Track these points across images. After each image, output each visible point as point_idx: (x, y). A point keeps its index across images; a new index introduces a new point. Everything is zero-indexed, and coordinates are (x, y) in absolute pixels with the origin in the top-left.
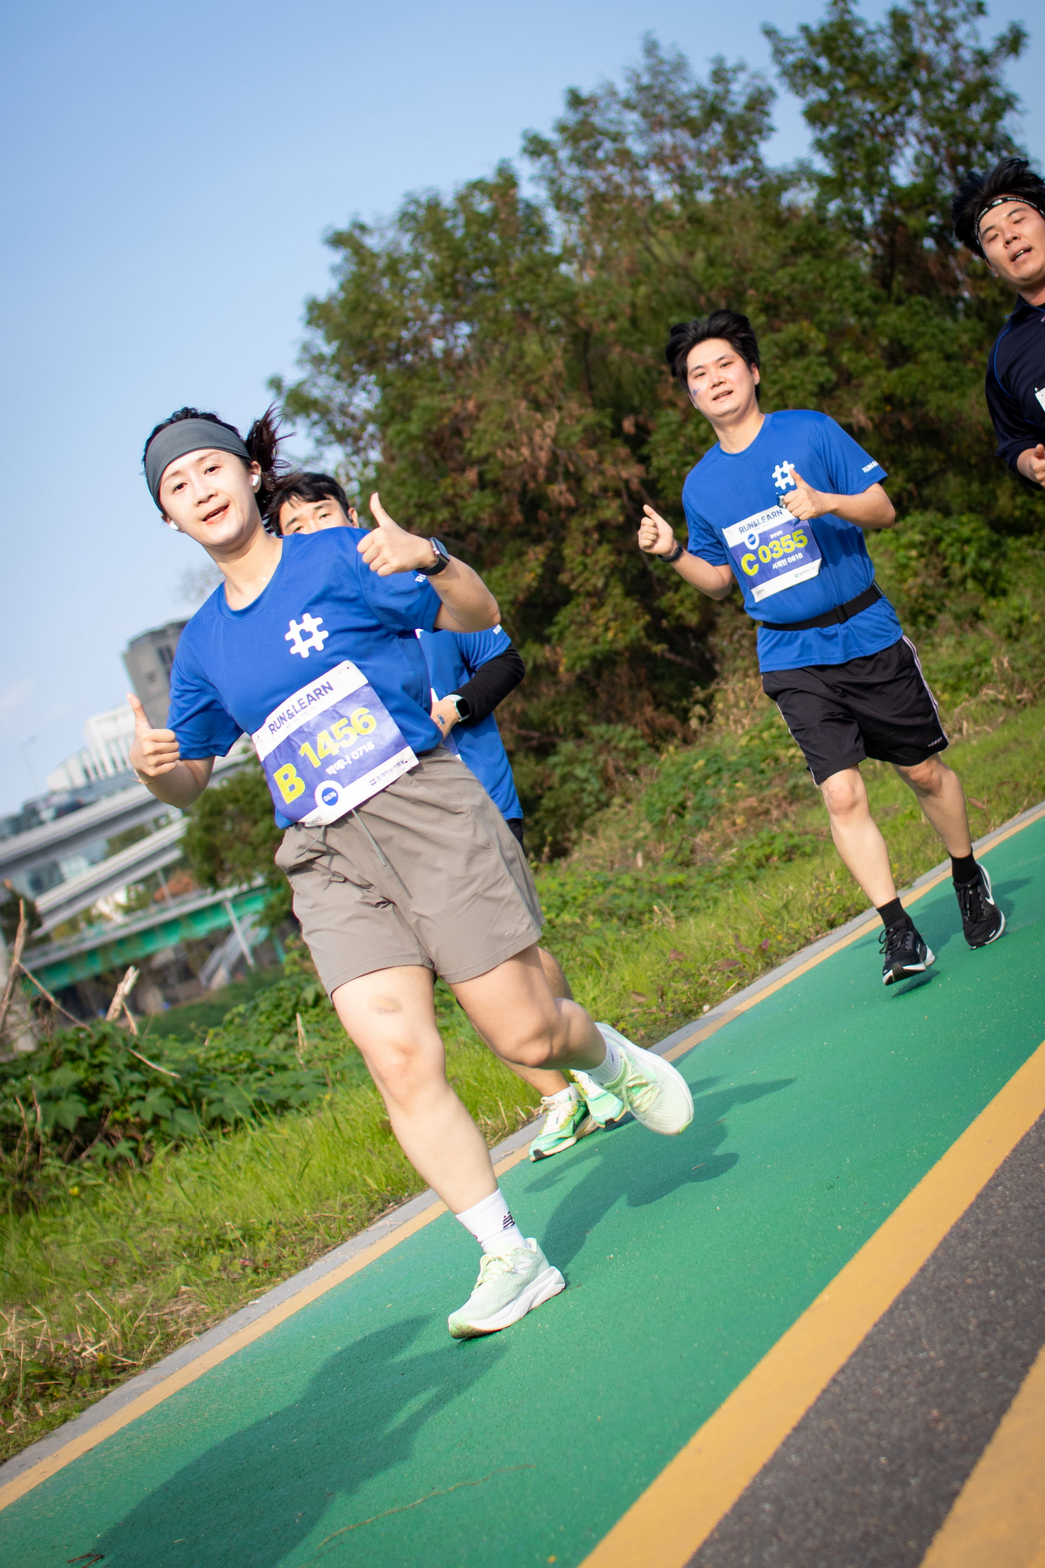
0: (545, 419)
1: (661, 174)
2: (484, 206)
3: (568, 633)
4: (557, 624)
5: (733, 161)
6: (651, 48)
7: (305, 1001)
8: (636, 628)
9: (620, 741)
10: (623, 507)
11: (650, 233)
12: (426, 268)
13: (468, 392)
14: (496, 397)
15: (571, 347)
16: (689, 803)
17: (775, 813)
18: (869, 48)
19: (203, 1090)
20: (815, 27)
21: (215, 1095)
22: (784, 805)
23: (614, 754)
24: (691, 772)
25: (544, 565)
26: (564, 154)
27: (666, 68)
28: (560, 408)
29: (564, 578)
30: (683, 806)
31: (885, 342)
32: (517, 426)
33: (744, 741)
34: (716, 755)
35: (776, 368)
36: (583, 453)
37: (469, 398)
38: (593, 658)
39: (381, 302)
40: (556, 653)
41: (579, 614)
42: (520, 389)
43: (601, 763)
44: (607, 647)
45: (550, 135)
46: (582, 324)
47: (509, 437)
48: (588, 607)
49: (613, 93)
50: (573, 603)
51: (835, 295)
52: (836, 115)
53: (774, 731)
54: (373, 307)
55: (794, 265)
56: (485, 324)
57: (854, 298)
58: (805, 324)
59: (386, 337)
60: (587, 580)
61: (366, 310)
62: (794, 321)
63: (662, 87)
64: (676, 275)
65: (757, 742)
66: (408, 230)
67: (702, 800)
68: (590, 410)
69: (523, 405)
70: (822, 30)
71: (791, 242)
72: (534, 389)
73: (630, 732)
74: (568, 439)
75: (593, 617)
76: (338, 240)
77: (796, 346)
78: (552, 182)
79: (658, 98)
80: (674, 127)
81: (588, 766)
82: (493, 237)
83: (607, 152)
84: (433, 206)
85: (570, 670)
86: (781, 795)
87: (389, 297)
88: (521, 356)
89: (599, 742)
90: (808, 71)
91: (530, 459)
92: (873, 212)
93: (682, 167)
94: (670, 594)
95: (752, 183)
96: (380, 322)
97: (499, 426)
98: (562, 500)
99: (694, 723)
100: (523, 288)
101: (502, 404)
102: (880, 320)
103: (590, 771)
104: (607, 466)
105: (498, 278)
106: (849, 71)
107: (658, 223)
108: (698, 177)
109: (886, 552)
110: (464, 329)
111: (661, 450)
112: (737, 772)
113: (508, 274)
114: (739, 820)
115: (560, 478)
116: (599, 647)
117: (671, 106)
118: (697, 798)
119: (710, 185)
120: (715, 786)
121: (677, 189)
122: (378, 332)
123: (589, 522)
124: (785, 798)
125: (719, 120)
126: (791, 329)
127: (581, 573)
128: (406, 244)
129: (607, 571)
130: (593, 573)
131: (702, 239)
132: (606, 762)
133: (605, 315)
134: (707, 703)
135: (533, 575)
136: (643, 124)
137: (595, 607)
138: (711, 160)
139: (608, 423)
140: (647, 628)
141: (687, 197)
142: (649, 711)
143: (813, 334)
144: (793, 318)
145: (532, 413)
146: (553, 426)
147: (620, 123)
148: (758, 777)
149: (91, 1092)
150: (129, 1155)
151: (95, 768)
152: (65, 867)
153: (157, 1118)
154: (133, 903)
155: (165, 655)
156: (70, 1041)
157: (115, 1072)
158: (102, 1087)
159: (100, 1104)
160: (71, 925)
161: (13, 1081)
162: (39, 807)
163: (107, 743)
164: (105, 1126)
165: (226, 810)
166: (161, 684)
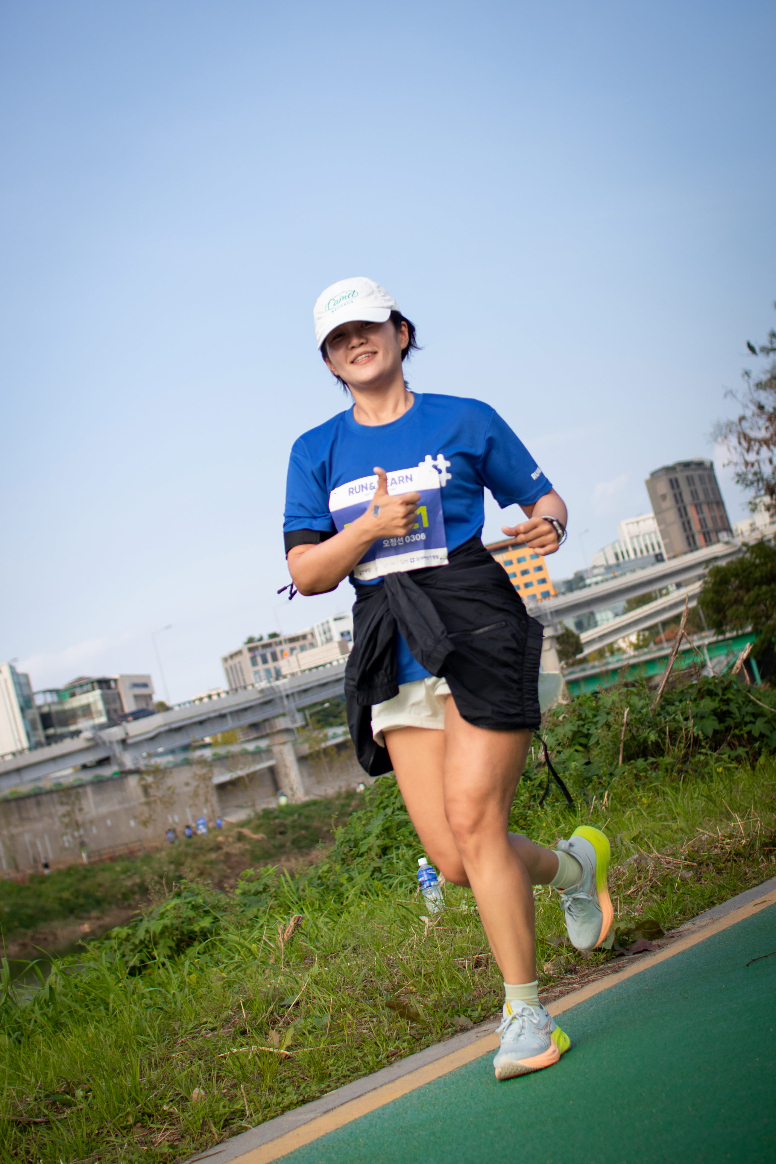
149: (721, 716)
150: (744, 755)
151: (622, 553)
152: (599, 617)
153: (762, 736)
154: (641, 643)
155: (674, 484)
156: (710, 684)
157: (737, 705)
158: (728, 713)
159: (726, 724)
160: (601, 653)
161: (677, 703)
162: (585, 576)
163: (631, 538)
164: (729, 738)
165: (730, 581)
166: (669, 502)
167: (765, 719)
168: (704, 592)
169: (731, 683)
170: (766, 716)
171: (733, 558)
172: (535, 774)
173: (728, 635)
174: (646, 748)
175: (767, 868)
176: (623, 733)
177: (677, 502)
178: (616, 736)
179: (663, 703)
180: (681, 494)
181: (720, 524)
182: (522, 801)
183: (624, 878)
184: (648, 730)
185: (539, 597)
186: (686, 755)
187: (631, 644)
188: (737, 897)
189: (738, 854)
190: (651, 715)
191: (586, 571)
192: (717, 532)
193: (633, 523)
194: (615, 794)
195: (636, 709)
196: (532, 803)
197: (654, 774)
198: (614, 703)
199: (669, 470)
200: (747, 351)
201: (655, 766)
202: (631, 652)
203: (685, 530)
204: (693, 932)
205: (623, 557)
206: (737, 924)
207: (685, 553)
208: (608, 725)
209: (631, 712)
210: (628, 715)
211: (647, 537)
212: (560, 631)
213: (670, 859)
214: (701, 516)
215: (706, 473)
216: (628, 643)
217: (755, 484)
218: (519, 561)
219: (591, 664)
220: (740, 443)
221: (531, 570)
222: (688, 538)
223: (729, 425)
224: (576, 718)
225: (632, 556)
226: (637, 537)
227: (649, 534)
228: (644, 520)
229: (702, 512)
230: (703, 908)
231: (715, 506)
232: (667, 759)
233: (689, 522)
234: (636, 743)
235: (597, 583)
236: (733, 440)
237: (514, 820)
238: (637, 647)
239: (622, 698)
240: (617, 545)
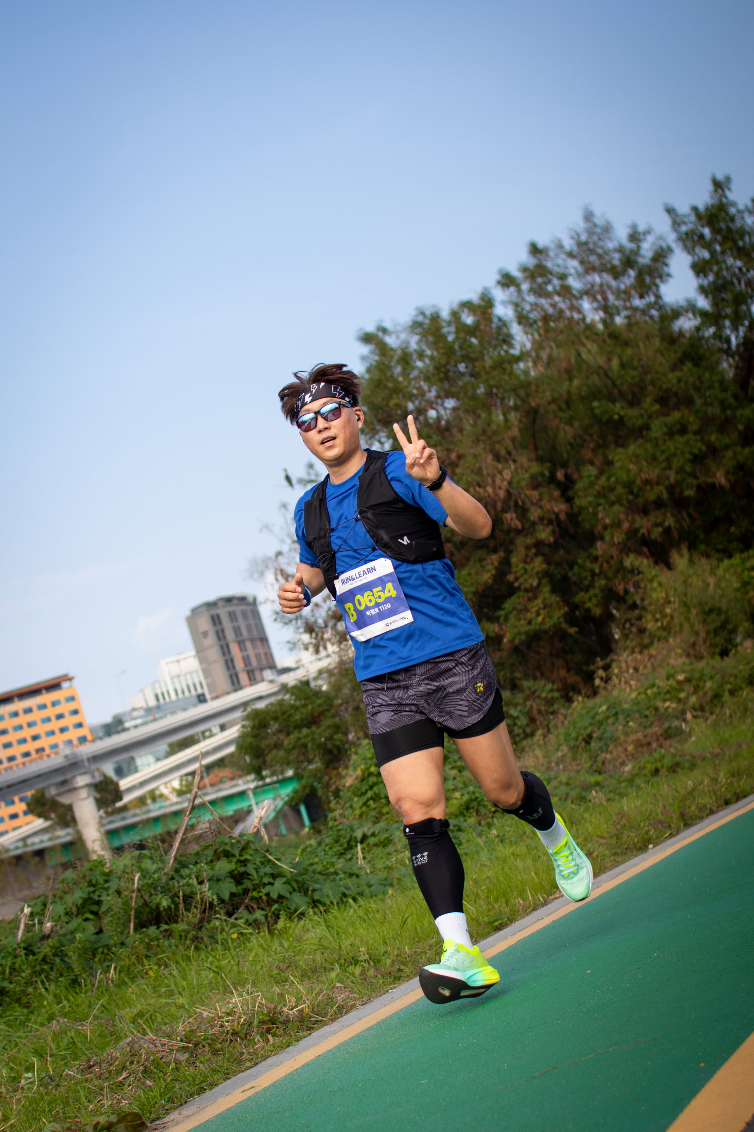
0: (504, 469)
1: (591, 303)
2: (469, 320)
3: (511, 616)
4: (504, 609)
5: (642, 297)
6: (588, 216)
7: (355, 838)
8: (558, 615)
9: (542, 691)
10: (553, 532)
11: (583, 345)
12: (427, 361)
13: (451, 447)
14: (471, 451)
15: (524, 420)
16: (595, 735)
17: (654, 745)
18: (738, 223)
19: (310, 883)
20: (701, 207)
21: (317, 886)
22: (661, 739)
23: (538, 701)
24: (597, 714)
25: (496, 568)
26: (525, 287)
27: (598, 230)
28: (514, 461)
29: (511, 578)
30: (590, 736)
31: (741, 427)
32: (485, 472)
33: (634, 695)
34: (614, 703)
35: (665, 441)
36: (528, 493)
37: (452, 451)
38: (527, 634)
39: (396, 381)
40: (502, 629)
41: (519, 603)
42: (488, 447)
43: (528, 707)
44: (537, 627)
45: (516, 273)
46: (533, 404)
47: (477, 478)
48: (525, 598)
49: (560, 246)
50: (516, 596)
51: (708, 393)
52: (715, 268)
53: (655, 690)
54: (390, 385)
55: (681, 370)
56: (466, 400)
57: (722, 396)
58: (686, 412)
59: (398, 406)
60: (526, 580)
61: (385, 387)
62: (678, 409)
63: (595, 243)
64: (598, 374)
65: (643, 696)
66: (417, 334)
67: (604, 733)
68: (534, 463)
69: (490, 457)
70: (707, 209)
71: (679, 354)
72: (497, 446)
73: (549, 686)
74: (519, 482)
75: (529, 606)
76: (367, 338)
77: (678, 427)
78: (516, 305)
79: (592, 252)
80: (602, 271)
81: (519, 708)
82: (474, 341)
83: (554, 287)
84: (435, 318)
85: (512, 641)
86: (659, 733)
87: (401, 379)
88: (489, 425)
89: (527, 692)
90: (696, 238)
91: (492, 495)
92: (737, 337)
93: (605, 299)
94: (582, 594)
95: (654, 313)
96: (395, 396)
97: (472, 471)
98: (513, 525)
99: (597, 682)
100: (494, 378)
101: (475, 456)
102: (739, 413)
103: (521, 711)
104: (545, 503)
105: (477, 369)
106: (725, 239)
107: (587, 338)
108: (617, 308)
109: (735, 572)
110: (450, 403)
111: (581, 494)
112: (629, 715)
113: (484, 367)
114: (630, 748)
115: (512, 509)
116: (532, 627)
117: (600, 256)
118: (601, 731)
119: (624, 313)
120: (613, 724)
121: (601, 314)
122: (392, 403)
123: (530, 541)
124: (662, 735)
125: (632, 268)
126: (676, 415)
127: (522, 575)
128: (414, 343)
129: (540, 575)
130: (531, 576)
131: (618, 350)
132: (531, 706)
133: (549, 399)
134: (607, 668)
135: (489, 574)
136: (580, 269)
137: (530, 599)
138: (626, 295)
139: (547, 473)
140: (565, 615)
141: (608, 321)
142: (563, 673)
143: (692, 419)
144: (677, 407)
145: (495, 463)
146: (509, 473)
147: (566, 268)
148: (644, 720)
149: (238, 878)
150: (263, 919)
151: (163, 694)
152: (139, 762)
153: (281, 897)
154: (184, 789)
155: (216, 620)
156: (226, 844)
157: (255, 866)
158: (245, 875)
159: (244, 886)
160: (141, 801)
161: (191, 866)
162: (124, 719)
163: (172, 678)
164: (247, 901)
165: (269, 724)
166: (211, 640)
167: (284, 880)
168: (243, 736)
169: (248, 843)
170: (285, 876)
171: (273, 700)
172: (39, 948)
173: (268, 780)
174: (159, 913)
175: (263, 1048)
176: (134, 900)
177: (219, 639)
178: (127, 903)
179: (177, 866)
180: (223, 631)
181: (264, 662)
182: (23, 978)
183: (117, 1063)
184: (160, 896)
185: (75, 742)
186: (202, 921)
187: (174, 790)
188: (228, 1081)
189: (235, 1033)
190: (164, 879)
191: (124, 714)
192: (262, 669)
193: (173, 662)
194: (122, 967)
195: (148, 873)
196: (34, 979)
197: (166, 943)
198: (125, 866)
199: (210, 605)
200: (285, 483)
201: (168, 934)
202: (174, 798)
203: (228, 668)
204: (177, 1123)
205: (164, 698)
206: (220, 1114)
207: (228, 693)
208: (119, 893)
209: (143, 877)
210: (139, 880)
211: (189, 677)
212: (98, 778)
213: (165, 1040)
214: (245, 653)
215: (248, 608)
216: (170, 790)
217: (294, 622)
218: (54, 704)
219: (131, 812)
220: (277, 580)
221: (67, 714)
222: (231, 677)
223: (266, 562)
224: (86, 884)
225: (173, 697)
226: (178, 676)
227: (191, 673)
228: (185, 659)
229: (246, 650)
230: (192, 1095)
231: (258, 643)
232: (181, 926)
233: (232, 660)
234: (148, 909)
235: (136, 727)
236: (270, 577)
237: (15, 998)
238: (180, 793)
239: (134, 862)
240: (157, 686)
